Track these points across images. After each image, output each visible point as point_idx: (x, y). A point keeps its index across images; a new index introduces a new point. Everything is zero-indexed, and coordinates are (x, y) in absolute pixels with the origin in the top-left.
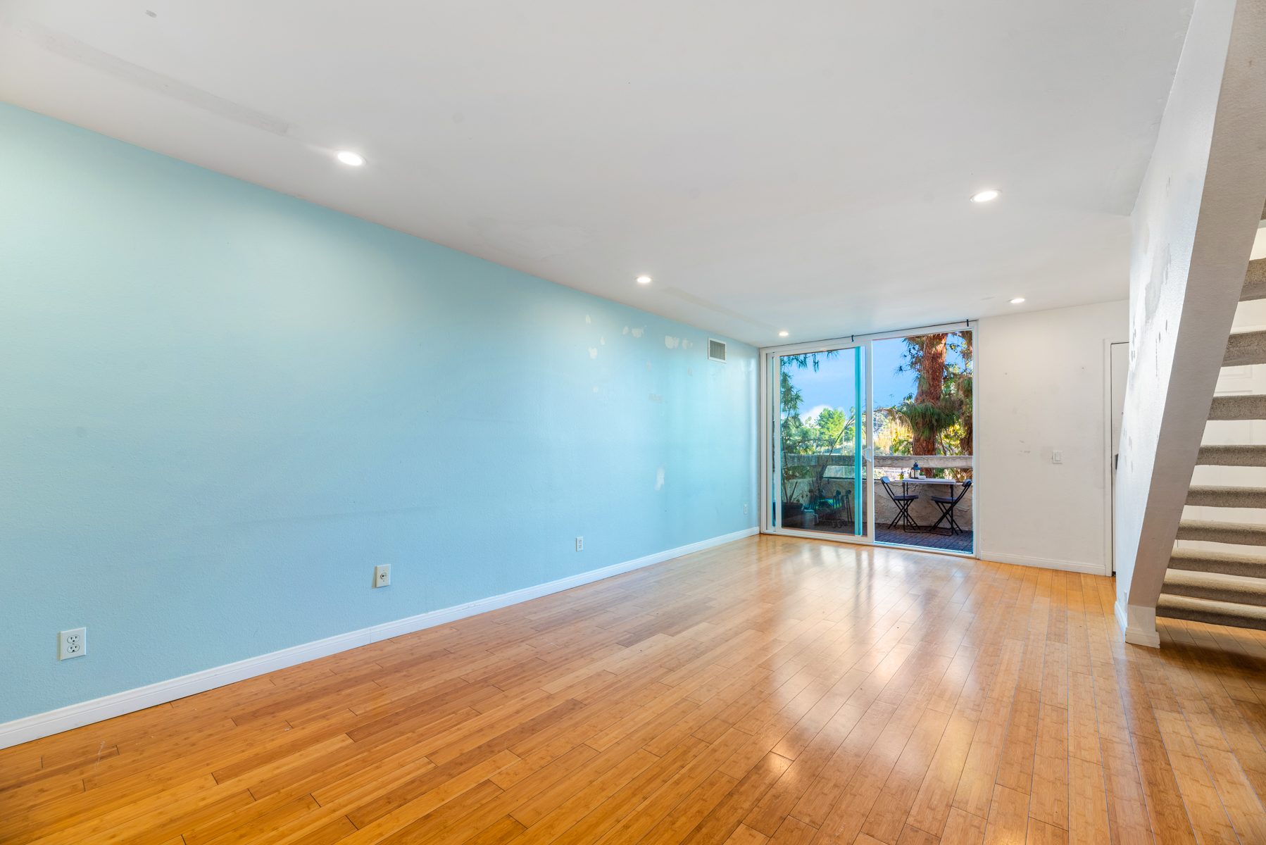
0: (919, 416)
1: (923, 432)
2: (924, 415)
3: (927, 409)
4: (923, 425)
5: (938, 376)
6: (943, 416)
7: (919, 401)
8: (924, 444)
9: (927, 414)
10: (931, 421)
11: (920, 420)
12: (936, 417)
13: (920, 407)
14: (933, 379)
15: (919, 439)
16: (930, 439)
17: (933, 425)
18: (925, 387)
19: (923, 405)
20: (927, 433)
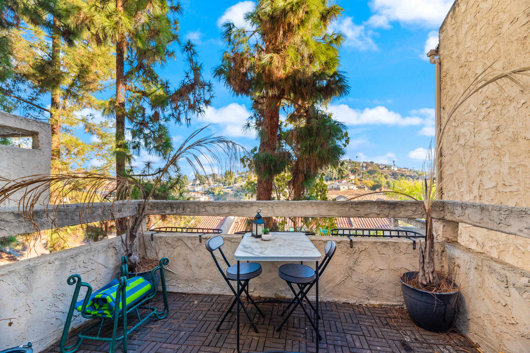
0: (261, 161)
1: (264, 176)
2: (264, 161)
3: (267, 156)
4: (264, 169)
5: (274, 132)
6: (278, 162)
7: (262, 151)
8: (265, 185)
9: (267, 160)
10: (270, 167)
11: (262, 166)
12: (273, 163)
13: (262, 155)
14: (271, 134)
15: (262, 181)
16: (269, 181)
17: (271, 169)
18: (266, 139)
19: (264, 154)
20: (267, 176)
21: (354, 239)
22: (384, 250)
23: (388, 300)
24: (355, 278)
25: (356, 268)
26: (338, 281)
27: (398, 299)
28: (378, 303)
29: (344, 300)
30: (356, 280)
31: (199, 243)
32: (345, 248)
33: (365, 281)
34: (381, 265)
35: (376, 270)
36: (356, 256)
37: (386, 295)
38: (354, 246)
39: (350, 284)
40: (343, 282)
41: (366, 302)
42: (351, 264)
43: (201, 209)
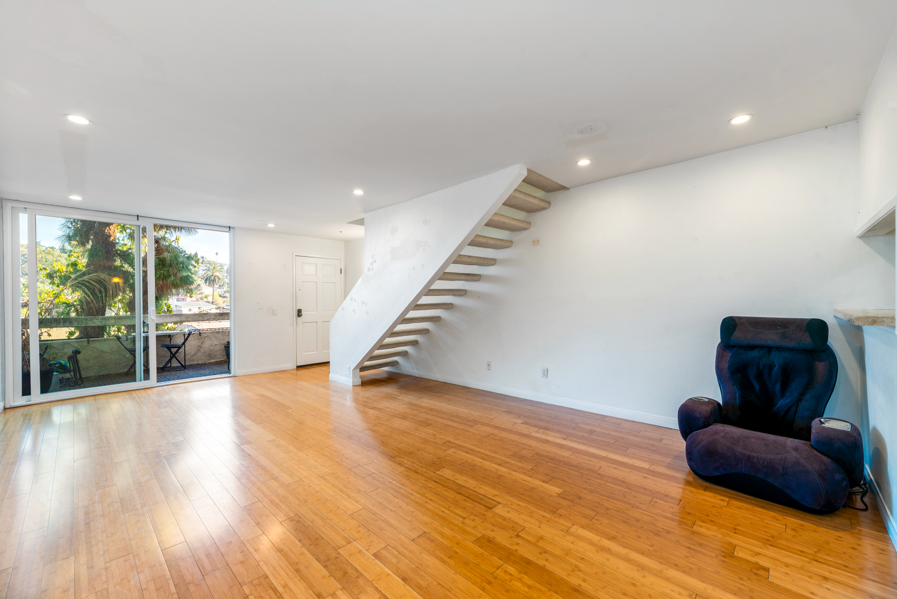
21: (201, 332)
22: (217, 335)
23: (219, 358)
24: (202, 350)
25: (203, 346)
26: (192, 353)
27: (225, 357)
28: (215, 361)
29: (196, 363)
30: (203, 351)
31: (87, 344)
32: (197, 336)
33: (208, 352)
34: (216, 342)
35: (214, 345)
36: (202, 340)
37: (218, 356)
38: (202, 335)
39: (199, 354)
40: (195, 354)
41: (208, 362)
42: (200, 344)
43: (89, 322)
